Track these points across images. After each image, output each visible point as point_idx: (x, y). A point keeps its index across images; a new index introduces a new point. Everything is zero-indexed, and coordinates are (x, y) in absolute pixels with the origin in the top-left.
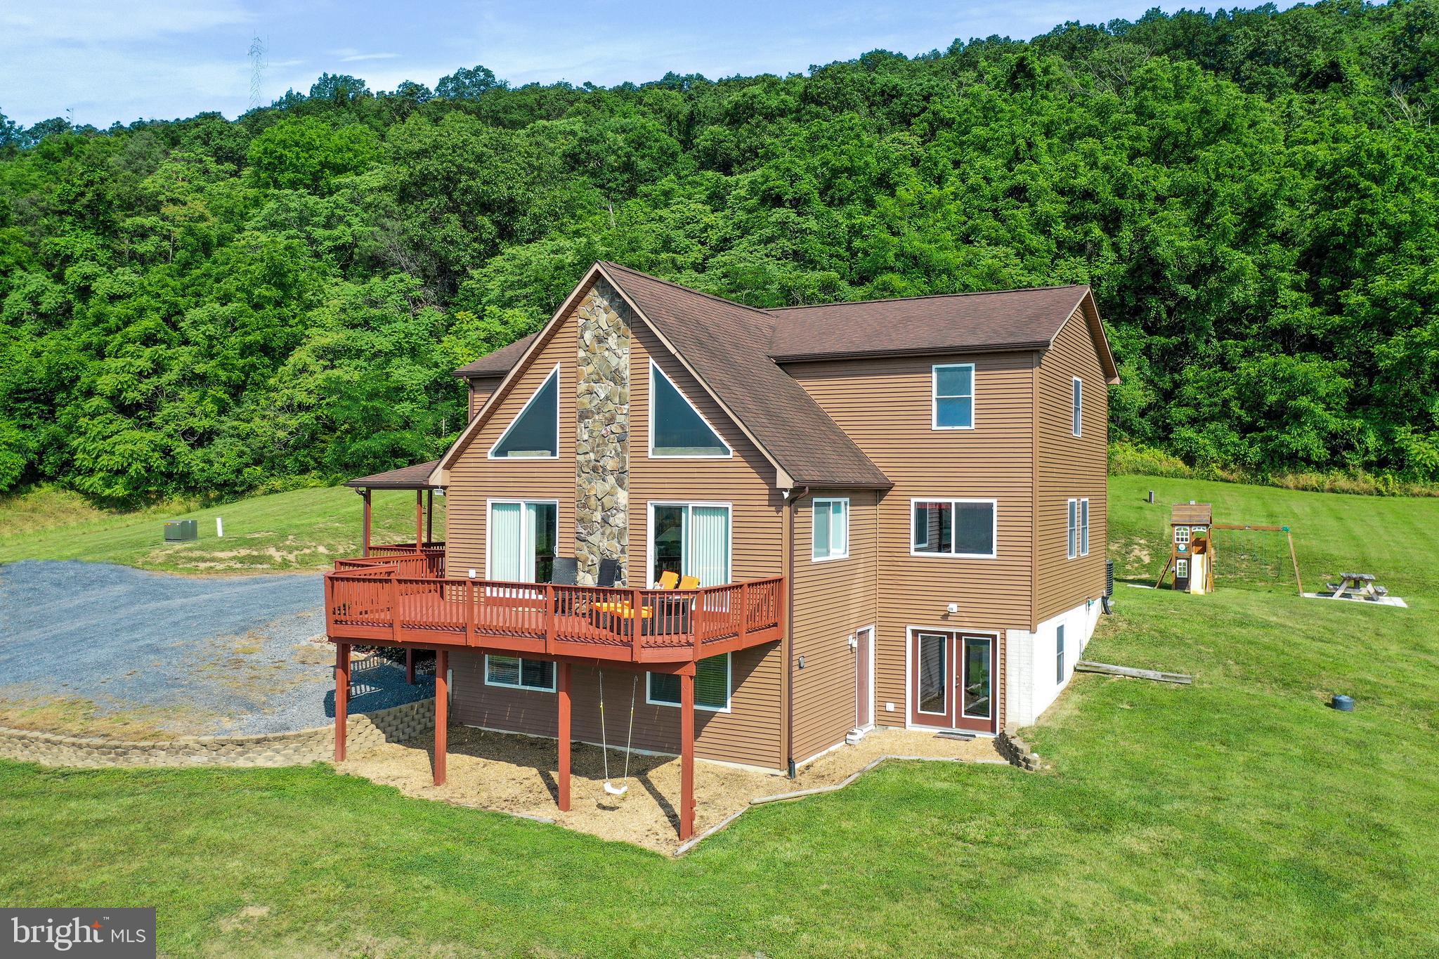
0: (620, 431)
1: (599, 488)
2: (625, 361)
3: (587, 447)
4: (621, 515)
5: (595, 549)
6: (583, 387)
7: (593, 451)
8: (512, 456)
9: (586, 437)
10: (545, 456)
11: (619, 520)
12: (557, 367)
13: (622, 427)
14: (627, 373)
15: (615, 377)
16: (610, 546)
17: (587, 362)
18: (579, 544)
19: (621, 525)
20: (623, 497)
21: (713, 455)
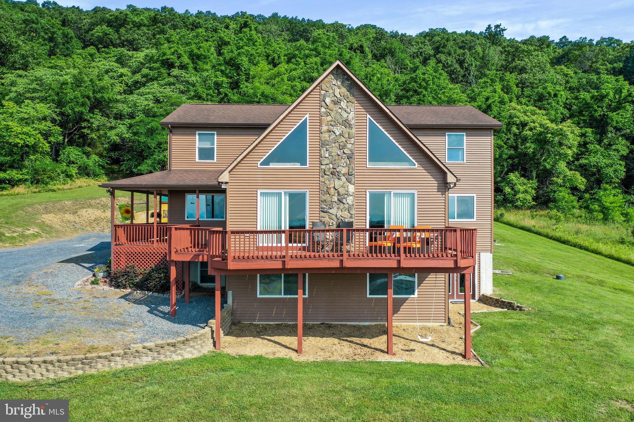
0: (350, 152)
1: (338, 183)
2: (352, 115)
3: (326, 161)
4: (351, 198)
5: (334, 217)
6: (325, 128)
7: (332, 163)
8: (273, 166)
9: (327, 155)
11: (350, 200)
12: (307, 116)
13: (351, 151)
14: (353, 122)
15: (346, 123)
16: (345, 217)
17: (328, 114)
18: (322, 214)
19: (351, 203)
20: (351, 188)
21: (405, 166)
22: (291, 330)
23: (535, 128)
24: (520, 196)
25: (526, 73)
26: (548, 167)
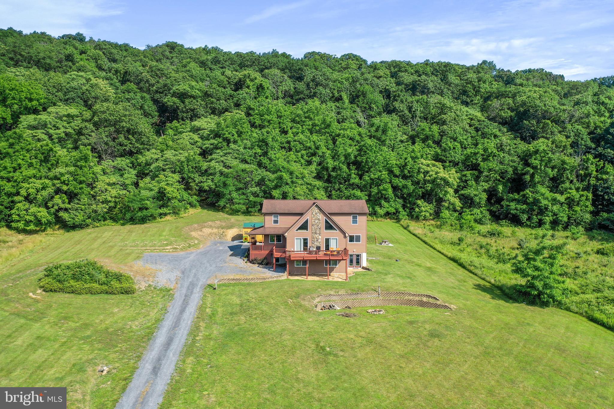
0: (320, 227)
1: (316, 236)
3: (313, 230)
6: (313, 221)
8: (299, 231)
9: (314, 228)
10: (306, 231)
11: (320, 240)
12: (308, 218)
14: (320, 219)
16: (318, 245)
17: (314, 217)
20: (320, 237)
21: (335, 231)
22: (305, 275)
23: (432, 175)
24: (423, 213)
25: (446, 124)
26: (441, 196)
